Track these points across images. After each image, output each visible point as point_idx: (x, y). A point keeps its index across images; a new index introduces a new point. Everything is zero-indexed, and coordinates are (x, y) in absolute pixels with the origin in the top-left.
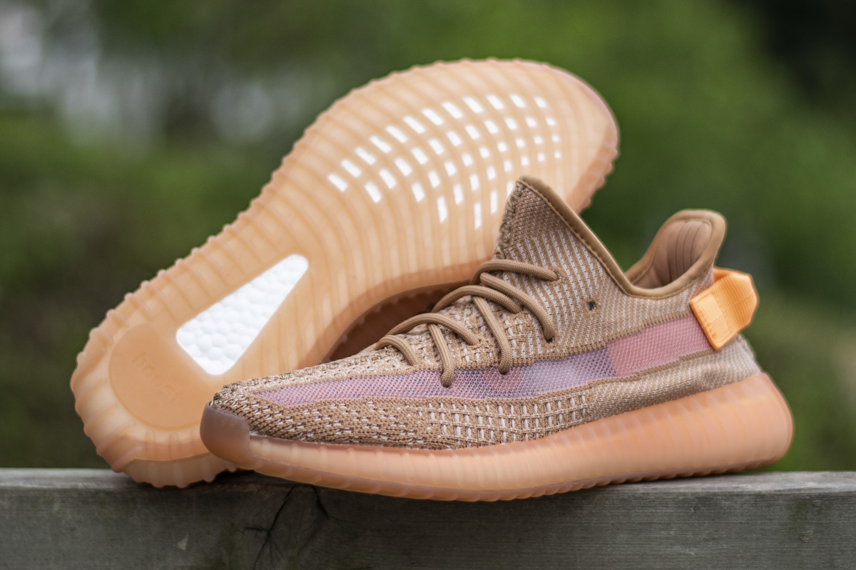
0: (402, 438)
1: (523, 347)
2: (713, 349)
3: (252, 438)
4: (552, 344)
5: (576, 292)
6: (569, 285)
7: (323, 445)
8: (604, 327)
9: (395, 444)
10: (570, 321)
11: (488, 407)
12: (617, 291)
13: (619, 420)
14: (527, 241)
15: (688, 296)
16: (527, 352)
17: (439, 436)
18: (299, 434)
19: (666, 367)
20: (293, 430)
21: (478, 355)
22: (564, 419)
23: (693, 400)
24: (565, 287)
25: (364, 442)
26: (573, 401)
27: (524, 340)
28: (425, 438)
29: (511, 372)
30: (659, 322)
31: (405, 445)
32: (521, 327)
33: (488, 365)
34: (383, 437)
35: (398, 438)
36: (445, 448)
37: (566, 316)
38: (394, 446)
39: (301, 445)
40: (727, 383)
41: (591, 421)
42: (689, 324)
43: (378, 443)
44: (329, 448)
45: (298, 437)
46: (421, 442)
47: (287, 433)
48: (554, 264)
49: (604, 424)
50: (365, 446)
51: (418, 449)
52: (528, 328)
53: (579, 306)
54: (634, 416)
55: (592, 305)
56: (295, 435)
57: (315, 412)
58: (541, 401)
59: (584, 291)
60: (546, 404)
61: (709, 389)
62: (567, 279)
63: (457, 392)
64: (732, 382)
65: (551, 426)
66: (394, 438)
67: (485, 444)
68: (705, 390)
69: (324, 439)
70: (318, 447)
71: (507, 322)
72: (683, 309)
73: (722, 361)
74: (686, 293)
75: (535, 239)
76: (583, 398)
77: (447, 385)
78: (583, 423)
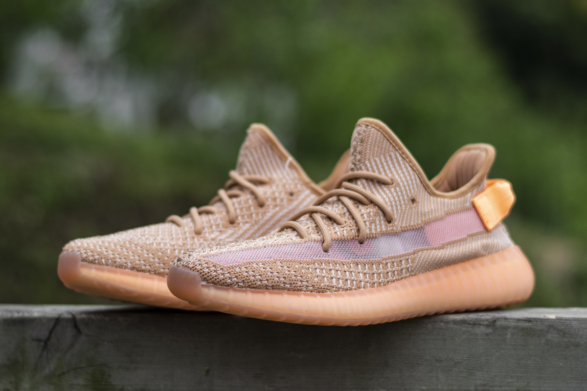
0: (299, 286)
1: (373, 226)
2: (487, 230)
3: (203, 286)
4: (391, 224)
5: (404, 192)
6: (400, 188)
7: (249, 290)
8: (422, 215)
9: (295, 289)
10: (402, 210)
11: (352, 265)
12: (426, 193)
13: (431, 275)
14: (372, 160)
15: (471, 197)
16: (376, 230)
17: (322, 285)
18: (233, 284)
19: (460, 241)
20: (229, 281)
21: (345, 231)
22: (398, 274)
23: (476, 262)
24: (398, 189)
25: (275, 288)
26: (403, 262)
27: (373, 222)
28: (313, 286)
29: (366, 243)
30: (454, 212)
31: (301, 290)
32: (372, 214)
33: (352, 238)
34: (287, 285)
35: (296, 286)
36: (326, 292)
37: (399, 207)
38: (294, 290)
39: (235, 290)
40: (496, 251)
41: (414, 275)
42: (472, 214)
43: (284, 289)
44: (253, 292)
45: (233, 285)
46: (311, 288)
47: (226, 282)
48: (390, 175)
49: (422, 277)
50: (276, 291)
51: (309, 292)
52: (376, 214)
53: (406, 201)
54: (440, 272)
55: (413, 201)
56: (231, 284)
57: (244, 269)
58: (384, 262)
59: (408, 192)
60: (387, 263)
61: (485, 255)
62: (398, 184)
63: (332, 256)
64: (498, 251)
65: (390, 278)
66: (294, 286)
67: (351, 289)
68: (482, 256)
69: (249, 286)
70: (245, 291)
71: (363, 211)
72: (468, 204)
73: (492, 238)
74: (469, 195)
75: (377, 159)
76: (410, 260)
77: (326, 251)
78: (409, 276)
